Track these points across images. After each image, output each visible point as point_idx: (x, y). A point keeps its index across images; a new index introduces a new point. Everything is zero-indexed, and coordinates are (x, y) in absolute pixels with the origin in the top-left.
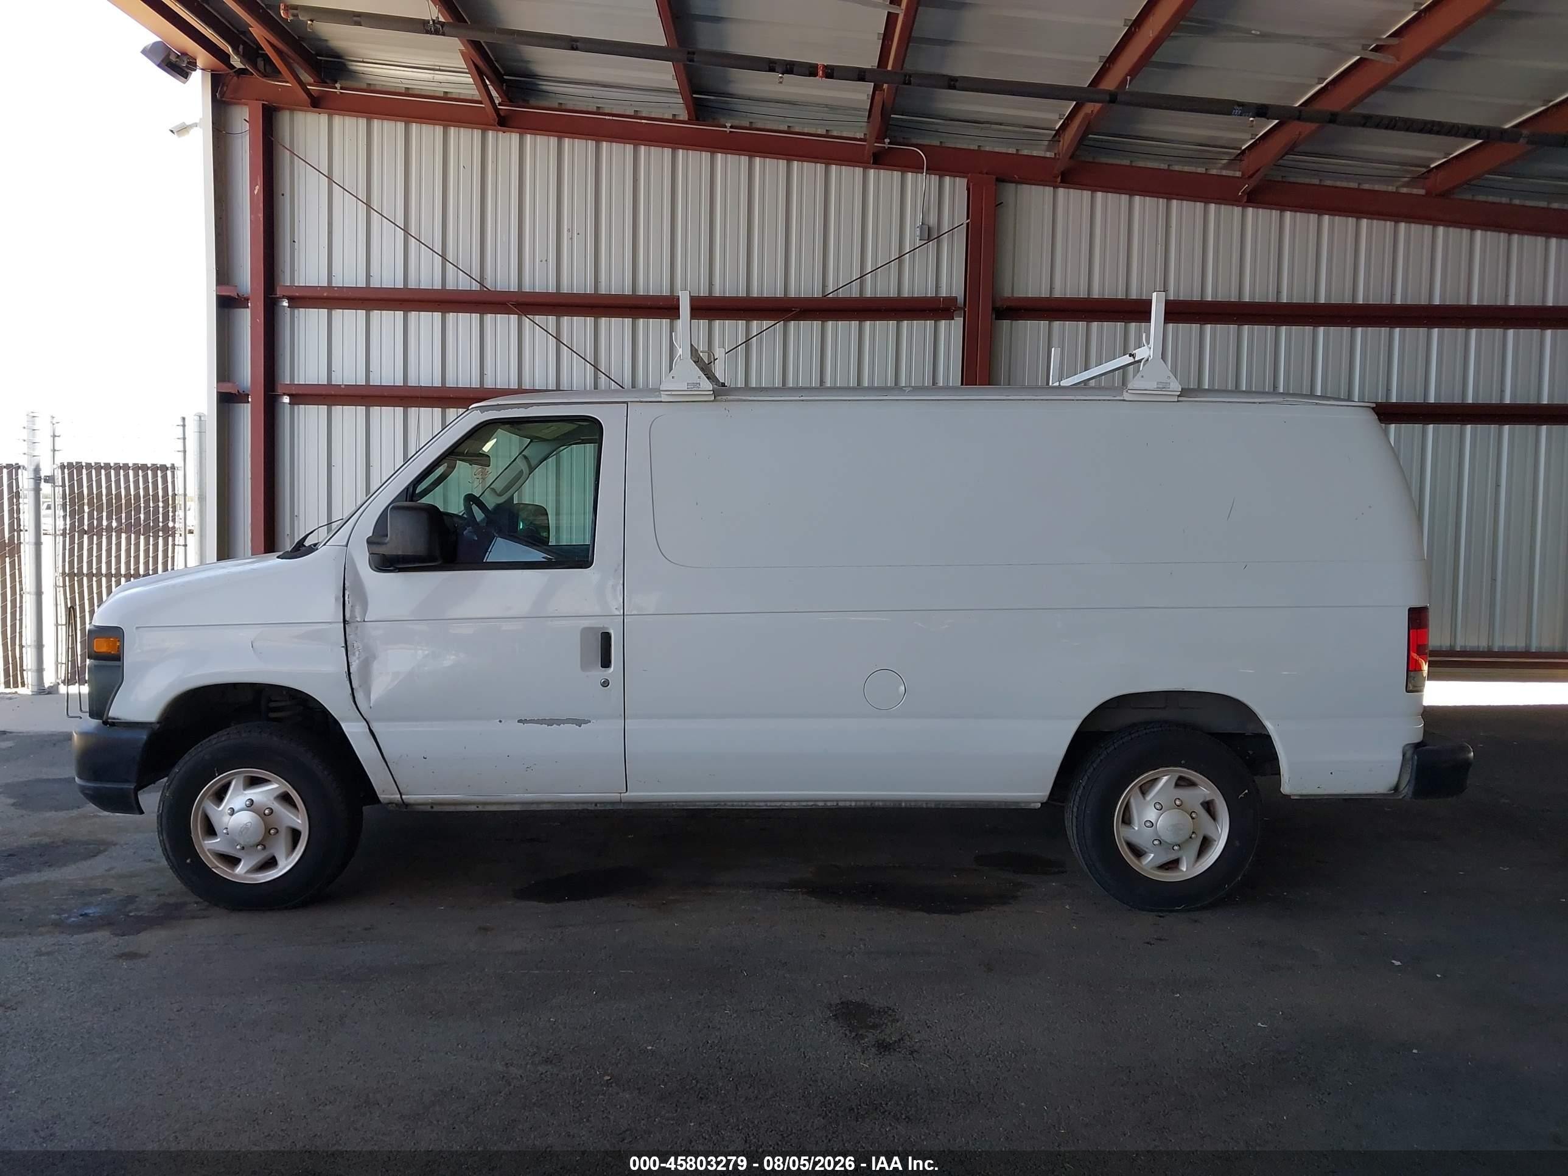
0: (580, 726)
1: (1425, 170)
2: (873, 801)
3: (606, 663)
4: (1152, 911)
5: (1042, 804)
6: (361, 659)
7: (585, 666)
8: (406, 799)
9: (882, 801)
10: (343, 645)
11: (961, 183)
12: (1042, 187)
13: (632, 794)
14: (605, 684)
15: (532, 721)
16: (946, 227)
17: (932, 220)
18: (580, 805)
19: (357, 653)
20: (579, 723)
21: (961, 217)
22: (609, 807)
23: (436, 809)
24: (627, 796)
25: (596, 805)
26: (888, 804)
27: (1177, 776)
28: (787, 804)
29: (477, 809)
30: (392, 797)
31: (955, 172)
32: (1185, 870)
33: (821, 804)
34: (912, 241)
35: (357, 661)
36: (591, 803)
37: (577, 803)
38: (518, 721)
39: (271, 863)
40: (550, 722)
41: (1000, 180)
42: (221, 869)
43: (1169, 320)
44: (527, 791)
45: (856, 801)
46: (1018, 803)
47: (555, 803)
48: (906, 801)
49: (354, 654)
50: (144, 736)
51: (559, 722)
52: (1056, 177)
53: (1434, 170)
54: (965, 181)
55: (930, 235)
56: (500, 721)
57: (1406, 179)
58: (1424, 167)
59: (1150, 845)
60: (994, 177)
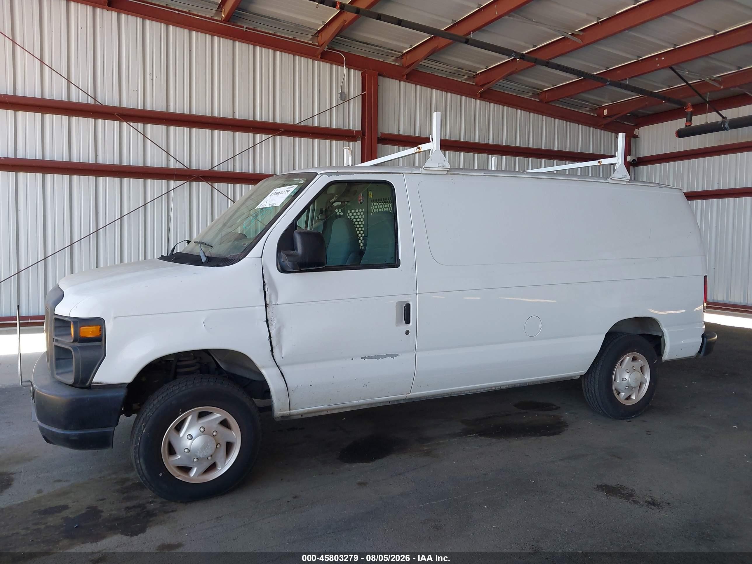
0: (394, 358)
1: (540, 91)
2: (515, 384)
3: (408, 321)
4: (624, 419)
5: (580, 376)
6: (277, 328)
7: (398, 323)
8: (292, 412)
9: (519, 384)
10: (265, 320)
11: (359, 73)
12: (394, 80)
13: (413, 394)
14: (407, 333)
15: (369, 357)
16: (352, 96)
17: (346, 91)
18: (382, 403)
19: (274, 324)
20: (393, 356)
21: (359, 91)
22: (396, 403)
23: (304, 416)
24: (411, 395)
25: (389, 402)
26: (521, 384)
27: (633, 356)
28: (479, 390)
29: (327, 413)
30: (285, 412)
31: (356, 68)
32: (634, 398)
33: (494, 388)
34: (337, 101)
35: (274, 329)
36: (387, 402)
37: (380, 403)
38: (362, 358)
39: (213, 467)
40: (378, 357)
41: (379, 75)
42: (180, 476)
43: (442, 149)
44: (360, 399)
45: (508, 385)
46: (571, 377)
47: (368, 404)
48: (529, 383)
49: (272, 325)
50: (123, 393)
51: (383, 357)
52: (403, 76)
53: (545, 92)
54: (360, 73)
55: (345, 98)
56: (352, 359)
57: (531, 94)
58: (541, 90)
59: (623, 389)
60: (377, 72)
